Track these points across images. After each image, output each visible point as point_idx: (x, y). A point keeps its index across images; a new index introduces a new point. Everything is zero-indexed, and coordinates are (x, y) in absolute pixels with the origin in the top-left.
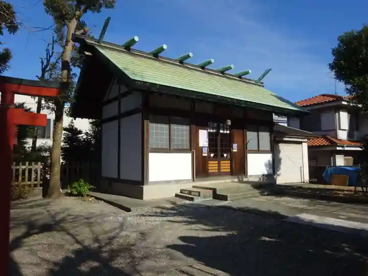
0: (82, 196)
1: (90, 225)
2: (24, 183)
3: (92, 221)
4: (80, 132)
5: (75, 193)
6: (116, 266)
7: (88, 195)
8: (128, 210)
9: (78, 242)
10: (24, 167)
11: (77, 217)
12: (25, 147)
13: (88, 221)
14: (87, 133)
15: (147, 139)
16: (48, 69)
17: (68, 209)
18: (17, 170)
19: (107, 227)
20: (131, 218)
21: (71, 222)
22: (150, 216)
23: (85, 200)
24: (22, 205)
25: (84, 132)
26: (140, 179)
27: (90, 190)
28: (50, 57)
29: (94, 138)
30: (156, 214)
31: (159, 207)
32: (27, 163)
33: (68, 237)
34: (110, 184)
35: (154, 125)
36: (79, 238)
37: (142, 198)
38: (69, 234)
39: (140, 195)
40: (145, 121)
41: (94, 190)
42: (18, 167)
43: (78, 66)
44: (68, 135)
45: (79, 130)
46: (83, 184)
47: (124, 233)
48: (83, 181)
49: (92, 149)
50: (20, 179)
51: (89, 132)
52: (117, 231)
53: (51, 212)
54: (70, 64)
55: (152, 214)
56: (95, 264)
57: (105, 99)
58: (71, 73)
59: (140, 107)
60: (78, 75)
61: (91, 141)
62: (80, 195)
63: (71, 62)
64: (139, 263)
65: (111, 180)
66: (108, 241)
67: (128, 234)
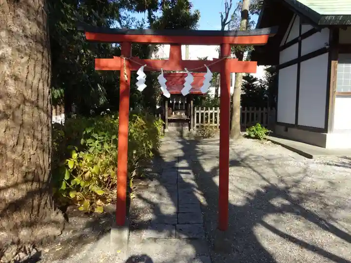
0: (259, 139)
1: (272, 166)
2: (212, 125)
3: (273, 163)
4: (255, 80)
5: (253, 136)
6: (307, 208)
7: (265, 139)
8: (310, 157)
9: (264, 179)
10: (211, 111)
11: (258, 157)
12: (209, 95)
13: (270, 161)
14: (261, 80)
15: (334, 82)
16: (227, 21)
17: (248, 150)
18: (207, 114)
19: (290, 170)
20: (313, 165)
21: (254, 161)
22: (336, 165)
23: (263, 143)
24: (211, 142)
25: (259, 79)
26: (323, 126)
27: (267, 134)
28: (229, 9)
29: (268, 85)
30: (343, 165)
31: (346, 158)
32: (214, 108)
33: (255, 174)
34: (286, 130)
35: (344, 66)
36: (265, 176)
37: (324, 147)
38: (254, 171)
39: (322, 143)
40: (333, 62)
41: (271, 135)
42: (207, 111)
43: (256, 13)
44: (245, 82)
45: (254, 78)
46: (261, 128)
47: (309, 179)
48: (260, 125)
49: (265, 95)
50: (209, 121)
51: (263, 80)
52: (301, 175)
53: (236, 151)
54: (249, 13)
55: (339, 164)
56: (286, 202)
57: (282, 44)
58: (250, 21)
59: (327, 47)
60: (256, 22)
61: (265, 87)
62: (257, 137)
63: (249, 10)
64: (333, 211)
65: (287, 126)
66: (294, 183)
67: (314, 180)
